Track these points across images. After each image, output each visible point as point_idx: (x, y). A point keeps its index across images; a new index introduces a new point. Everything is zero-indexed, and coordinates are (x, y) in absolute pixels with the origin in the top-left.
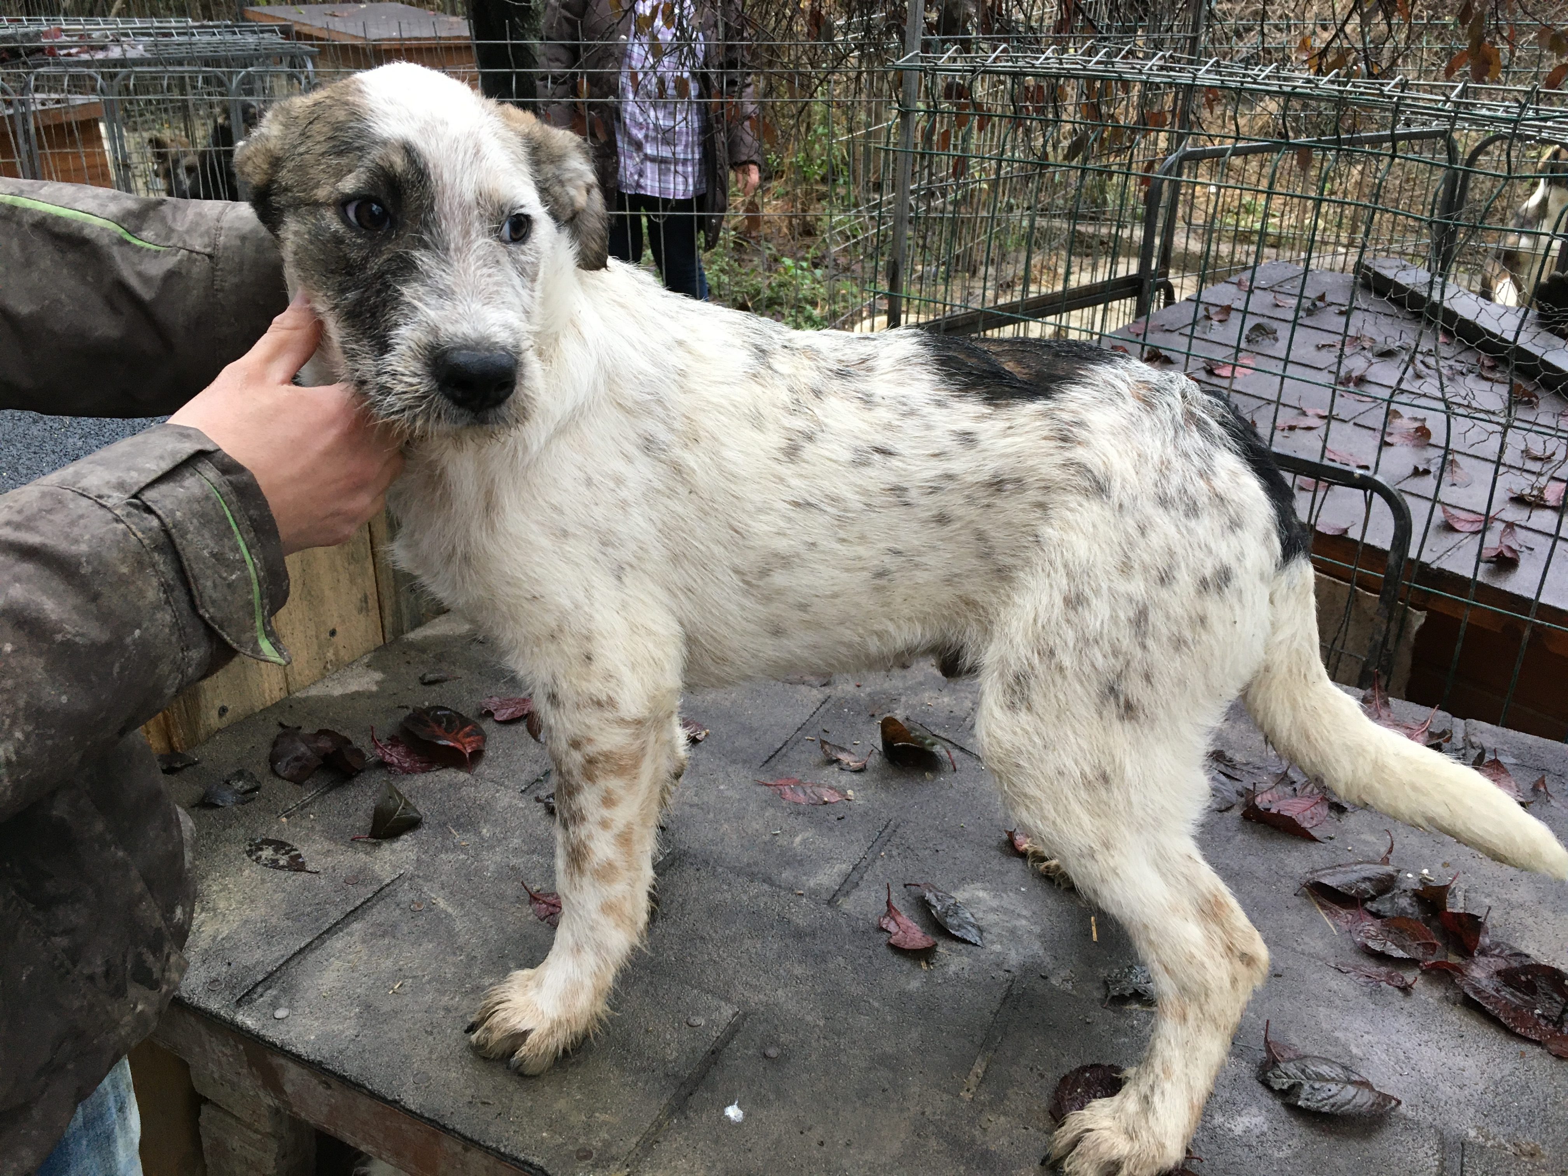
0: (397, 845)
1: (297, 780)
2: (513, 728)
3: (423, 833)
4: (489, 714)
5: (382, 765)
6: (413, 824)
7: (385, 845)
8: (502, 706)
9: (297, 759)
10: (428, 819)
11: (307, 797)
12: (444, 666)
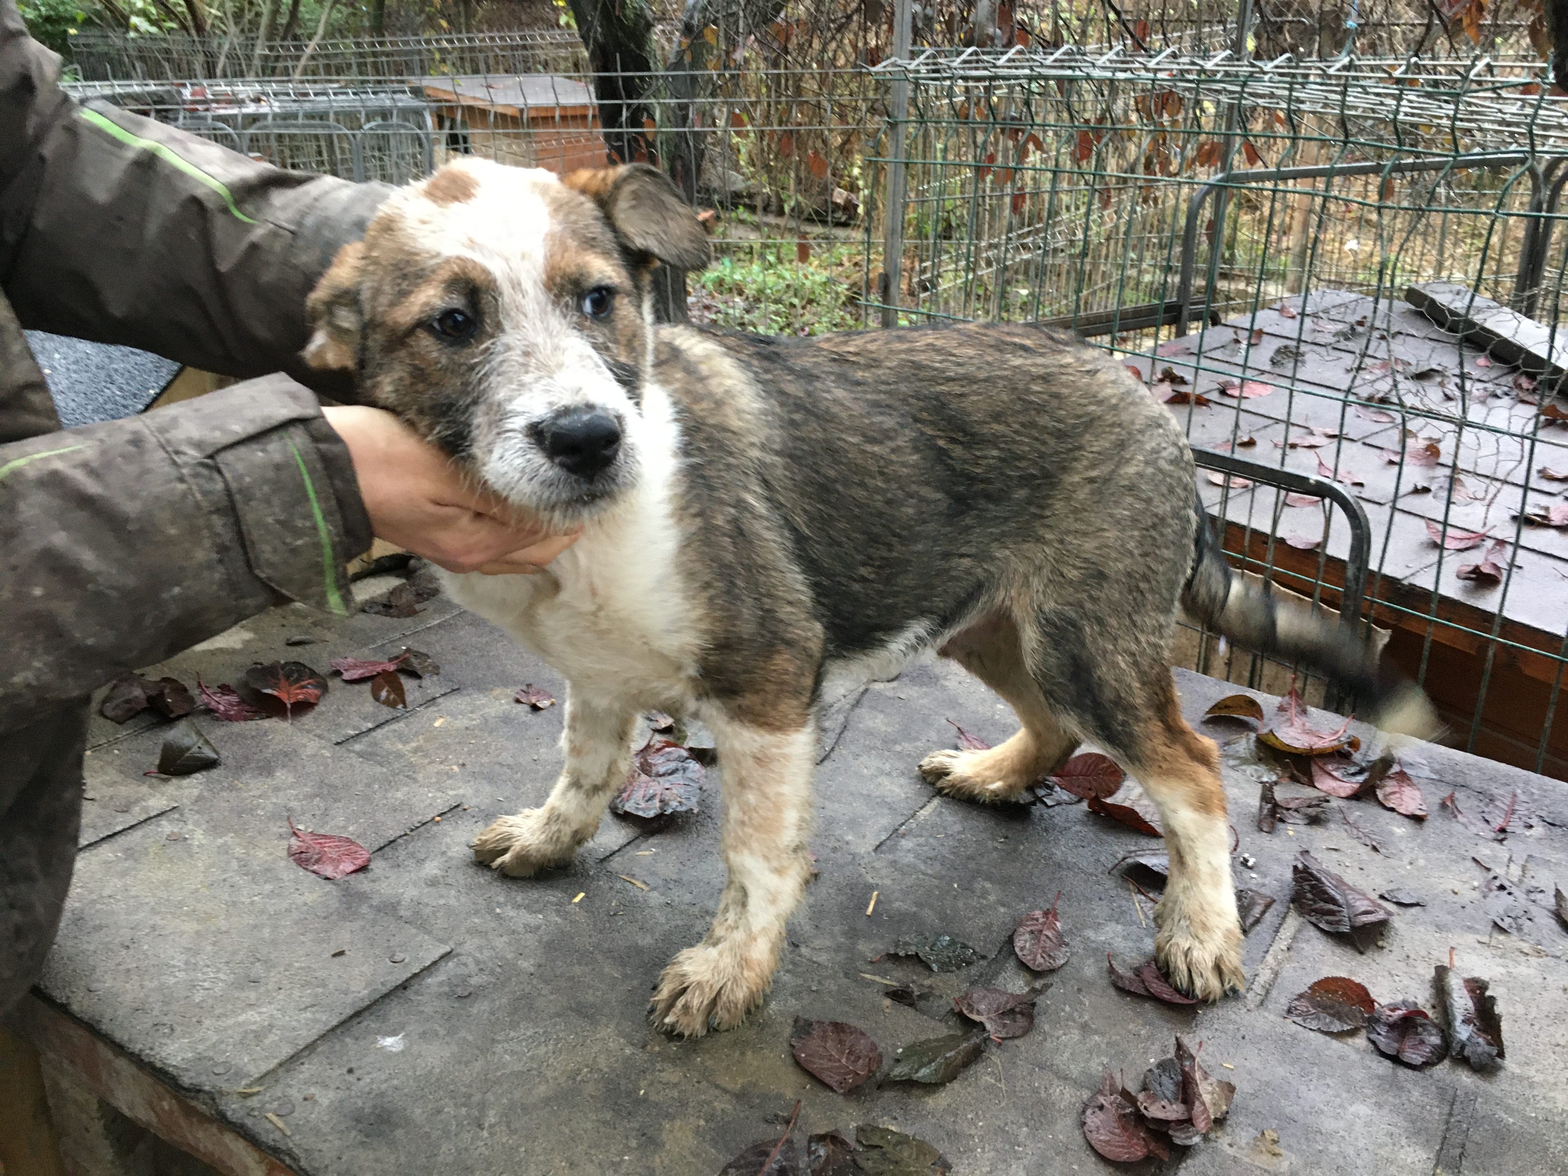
0: (186, 782)
1: (120, 721)
2: (357, 687)
3: (215, 773)
4: (337, 673)
5: (209, 711)
6: (209, 765)
7: (175, 781)
8: (355, 666)
9: (128, 701)
10: (231, 762)
11: (123, 733)
12: (318, 631)
